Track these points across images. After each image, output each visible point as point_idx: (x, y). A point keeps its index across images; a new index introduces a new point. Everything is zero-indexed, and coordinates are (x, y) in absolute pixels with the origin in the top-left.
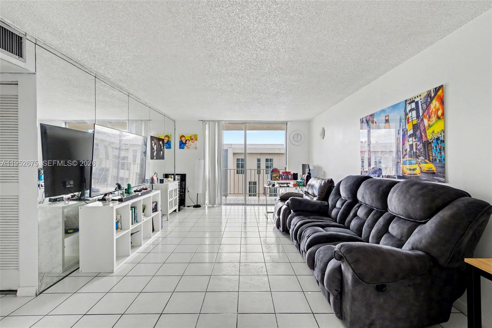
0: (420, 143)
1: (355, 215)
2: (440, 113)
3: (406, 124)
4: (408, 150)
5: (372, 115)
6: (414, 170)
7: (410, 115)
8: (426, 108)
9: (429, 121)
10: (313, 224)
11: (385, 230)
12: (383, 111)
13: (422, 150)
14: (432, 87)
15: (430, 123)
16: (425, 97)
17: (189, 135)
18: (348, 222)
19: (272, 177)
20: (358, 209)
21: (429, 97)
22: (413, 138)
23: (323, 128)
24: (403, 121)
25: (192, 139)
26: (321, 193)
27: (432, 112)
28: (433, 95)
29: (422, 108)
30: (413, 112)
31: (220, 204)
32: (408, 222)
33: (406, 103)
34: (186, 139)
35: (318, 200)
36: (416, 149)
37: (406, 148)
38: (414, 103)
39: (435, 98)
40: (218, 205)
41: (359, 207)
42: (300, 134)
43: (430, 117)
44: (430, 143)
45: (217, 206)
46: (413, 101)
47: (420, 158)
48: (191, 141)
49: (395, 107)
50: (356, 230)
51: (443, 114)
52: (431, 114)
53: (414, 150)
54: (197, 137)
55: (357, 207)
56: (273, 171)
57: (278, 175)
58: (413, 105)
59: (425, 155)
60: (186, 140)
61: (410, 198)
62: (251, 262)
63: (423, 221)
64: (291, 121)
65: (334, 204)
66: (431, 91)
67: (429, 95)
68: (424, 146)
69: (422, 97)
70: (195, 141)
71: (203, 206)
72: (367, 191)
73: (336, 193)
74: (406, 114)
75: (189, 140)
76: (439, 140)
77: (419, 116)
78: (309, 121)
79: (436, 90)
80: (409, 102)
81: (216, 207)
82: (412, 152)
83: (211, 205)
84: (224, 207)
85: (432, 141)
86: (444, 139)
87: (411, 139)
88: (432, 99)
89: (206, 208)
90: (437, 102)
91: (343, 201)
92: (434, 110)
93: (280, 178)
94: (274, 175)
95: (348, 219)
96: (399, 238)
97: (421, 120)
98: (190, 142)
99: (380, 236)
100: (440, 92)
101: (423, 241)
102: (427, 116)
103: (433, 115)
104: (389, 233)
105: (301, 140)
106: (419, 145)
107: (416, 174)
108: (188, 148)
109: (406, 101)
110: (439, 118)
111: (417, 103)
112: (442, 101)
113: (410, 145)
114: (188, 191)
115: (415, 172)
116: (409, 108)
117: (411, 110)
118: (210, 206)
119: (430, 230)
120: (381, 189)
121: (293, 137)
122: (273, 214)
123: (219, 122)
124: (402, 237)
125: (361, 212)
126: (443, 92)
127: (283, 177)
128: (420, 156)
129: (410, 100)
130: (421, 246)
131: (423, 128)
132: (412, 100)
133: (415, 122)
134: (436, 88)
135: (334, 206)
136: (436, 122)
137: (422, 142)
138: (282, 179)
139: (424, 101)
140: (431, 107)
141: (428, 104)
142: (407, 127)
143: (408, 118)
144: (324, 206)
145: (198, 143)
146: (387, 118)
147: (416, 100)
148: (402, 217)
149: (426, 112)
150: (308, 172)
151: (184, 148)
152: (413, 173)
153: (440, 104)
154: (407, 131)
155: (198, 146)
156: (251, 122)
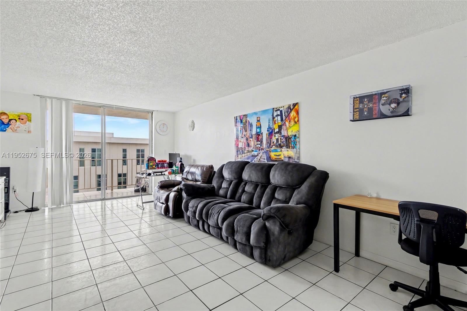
0: (284, 138)
1: (244, 191)
2: (296, 120)
3: (273, 125)
4: (275, 142)
5: (245, 115)
6: (279, 155)
7: (276, 119)
8: (288, 116)
9: (289, 124)
10: (215, 203)
11: (272, 197)
12: (255, 113)
13: (285, 142)
14: (292, 102)
15: (290, 125)
16: (287, 108)
17: (16, 113)
18: (238, 197)
19: (148, 166)
20: (245, 186)
21: (290, 109)
22: (279, 134)
23: (193, 122)
24: (271, 122)
25: (22, 119)
26: (205, 177)
27: (291, 118)
28: (292, 108)
29: (285, 115)
30: (278, 117)
31: (70, 203)
32: (289, 189)
33: (273, 110)
34: (10, 118)
35: (201, 183)
36: (281, 142)
37: (274, 141)
38: (279, 111)
39: (293, 110)
40: (67, 203)
41: (245, 185)
42: (165, 124)
43: (290, 122)
44: (290, 138)
45: (65, 205)
46: (279, 110)
47: (283, 147)
48: (20, 122)
49: (265, 112)
50: (248, 201)
51: (298, 121)
52: (291, 120)
53: (280, 142)
54: (31, 117)
55: (244, 185)
56: (150, 160)
57: (154, 164)
58: (279, 113)
59: (287, 145)
60: (10, 120)
61: (289, 173)
62: (164, 249)
63: (298, 187)
64: (157, 111)
65: (220, 185)
66: (290, 105)
67: (289, 107)
68: (286, 141)
69: (285, 108)
70: (27, 122)
71: (42, 208)
72: (253, 172)
73: (219, 176)
74: (274, 118)
75: (15, 120)
76: (296, 136)
77: (283, 120)
78: (175, 113)
79: (294, 105)
80: (275, 110)
81: (63, 207)
82: (278, 144)
83: (55, 206)
84: (75, 206)
85: (292, 137)
86: (299, 136)
87: (277, 135)
88: (291, 110)
89: (47, 210)
90: (294, 113)
91: (229, 182)
92: (293, 117)
93: (156, 167)
94: (151, 164)
95: (238, 195)
96: (284, 200)
97: (284, 123)
98: (18, 123)
99: (270, 202)
100: (296, 107)
101: (304, 198)
102: (288, 121)
103: (292, 121)
104: (275, 198)
105: (167, 130)
106: (282, 139)
107: (281, 159)
108: (14, 131)
109: (273, 109)
110: (296, 123)
111: (281, 111)
112: (297, 113)
113: (276, 139)
114: (15, 191)
115: (280, 157)
116: (275, 114)
117: (277, 115)
118: (53, 207)
119: (306, 191)
120: (264, 169)
121: (160, 127)
122: (153, 203)
123: (67, 100)
124: (286, 199)
125: (248, 188)
126: (298, 107)
127: (158, 166)
128: (283, 146)
129: (277, 108)
130: (302, 201)
131: (286, 128)
132: (277, 109)
133: (280, 124)
134: (294, 104)
135: (220, 187)
136: (294, 125)
137: (285, 137)
138: (158, 168)
139: (285, 111)
140: (290, 115)
141: (288, 113)
142: (274, 127)
143: (275, 121)
144: (211, 188)
145: (32, 125)
146: (258, 119)
147: (281, 109)
148: (283, 186)
149: (288, 118)
150: (180, 160)
151: (5, 131)
152: (279, 158)
153: (297, 114)
154: (274, 129)
155: (32, 129)
156: (113, 106)
